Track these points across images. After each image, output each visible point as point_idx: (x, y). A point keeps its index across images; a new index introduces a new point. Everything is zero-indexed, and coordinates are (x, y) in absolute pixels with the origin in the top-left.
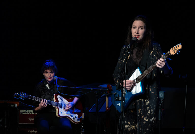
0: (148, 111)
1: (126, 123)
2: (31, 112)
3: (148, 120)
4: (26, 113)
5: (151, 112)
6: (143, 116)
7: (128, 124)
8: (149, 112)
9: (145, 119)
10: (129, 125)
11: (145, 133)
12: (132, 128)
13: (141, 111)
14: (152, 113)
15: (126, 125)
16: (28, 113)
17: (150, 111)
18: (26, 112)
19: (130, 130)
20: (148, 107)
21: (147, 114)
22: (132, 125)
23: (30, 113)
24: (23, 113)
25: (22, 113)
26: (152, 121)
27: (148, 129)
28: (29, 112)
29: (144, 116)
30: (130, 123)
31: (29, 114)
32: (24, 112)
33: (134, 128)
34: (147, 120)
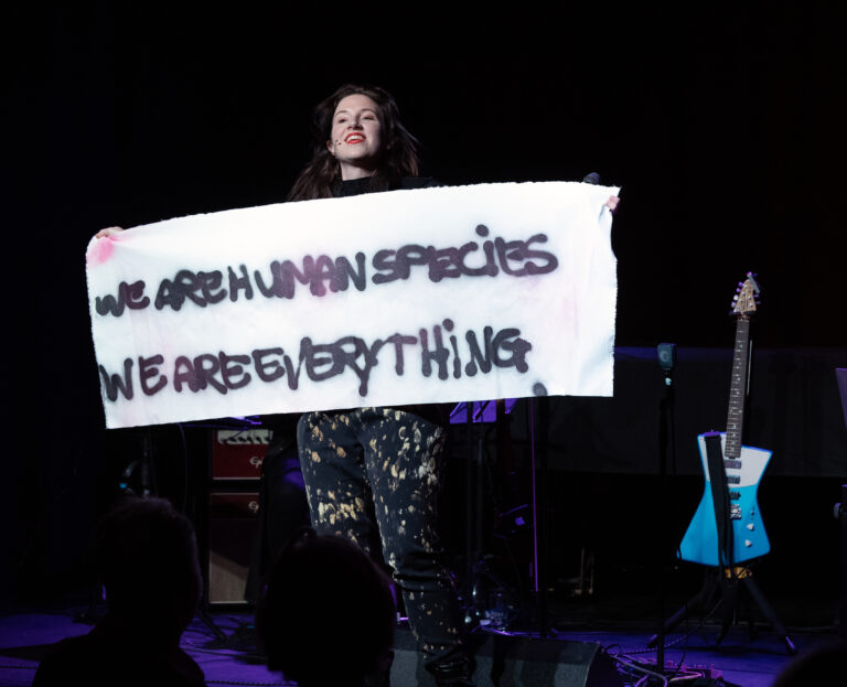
0: (402, 443)
1: (320, 497)
2: (258, 439)
3: (407, 476)
4: (239, 442)
5: (413, 445)
6: (386, 464)
7: (326, 501)
8: (406, 446)
9: (394, 474)
10: (330, 504)
11: (404, 522)
12: (342, 515)
13: (377, 445)
14: (418, 448)
15: (321, 505)
16: (248, 443)
17: (411, 441)
18: (241, 439)
19: (336, 521)
20: (403, 428)
21: (400, 453)
22: (340, 501)
23: (256, 442)
24: (230, 442)
25: (225, 441)
26: (421, 476)
27: (411, 509)
28: (252, 436)
29: (391, 463)
30: (335, 495)
31: (253, 445)
32: (232, 439)
33: (349, 514)
34: (402, 476)
